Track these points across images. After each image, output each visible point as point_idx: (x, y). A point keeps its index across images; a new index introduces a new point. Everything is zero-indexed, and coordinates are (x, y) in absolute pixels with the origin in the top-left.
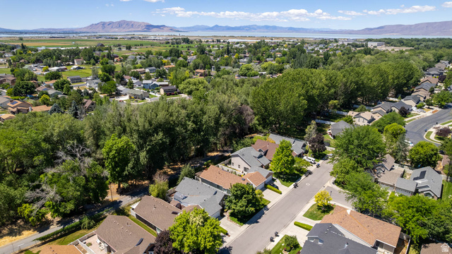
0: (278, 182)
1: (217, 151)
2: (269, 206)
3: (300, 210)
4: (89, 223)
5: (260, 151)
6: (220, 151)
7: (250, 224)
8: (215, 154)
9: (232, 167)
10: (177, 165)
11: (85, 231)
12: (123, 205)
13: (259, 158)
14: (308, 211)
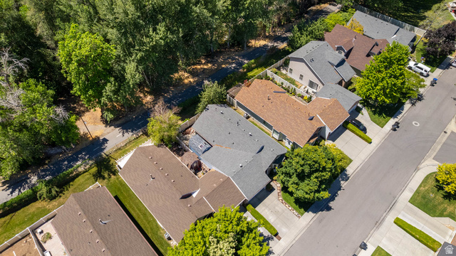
0: (365, 117)
1: (265, 37)
2: (350, 170)
3: (404, 186)
4: (50, 191)
5: (339, 49)
6: (269, 37)
7: (315, 212)
8: (262, 43)
9: (289, 75)
10: (200, 63)
11: (44, 203)
12: (109, 149)
13: (337, 66)
14: (417, 192)
